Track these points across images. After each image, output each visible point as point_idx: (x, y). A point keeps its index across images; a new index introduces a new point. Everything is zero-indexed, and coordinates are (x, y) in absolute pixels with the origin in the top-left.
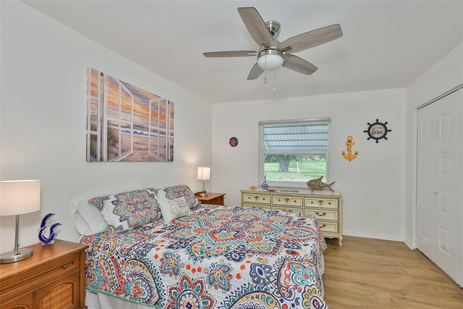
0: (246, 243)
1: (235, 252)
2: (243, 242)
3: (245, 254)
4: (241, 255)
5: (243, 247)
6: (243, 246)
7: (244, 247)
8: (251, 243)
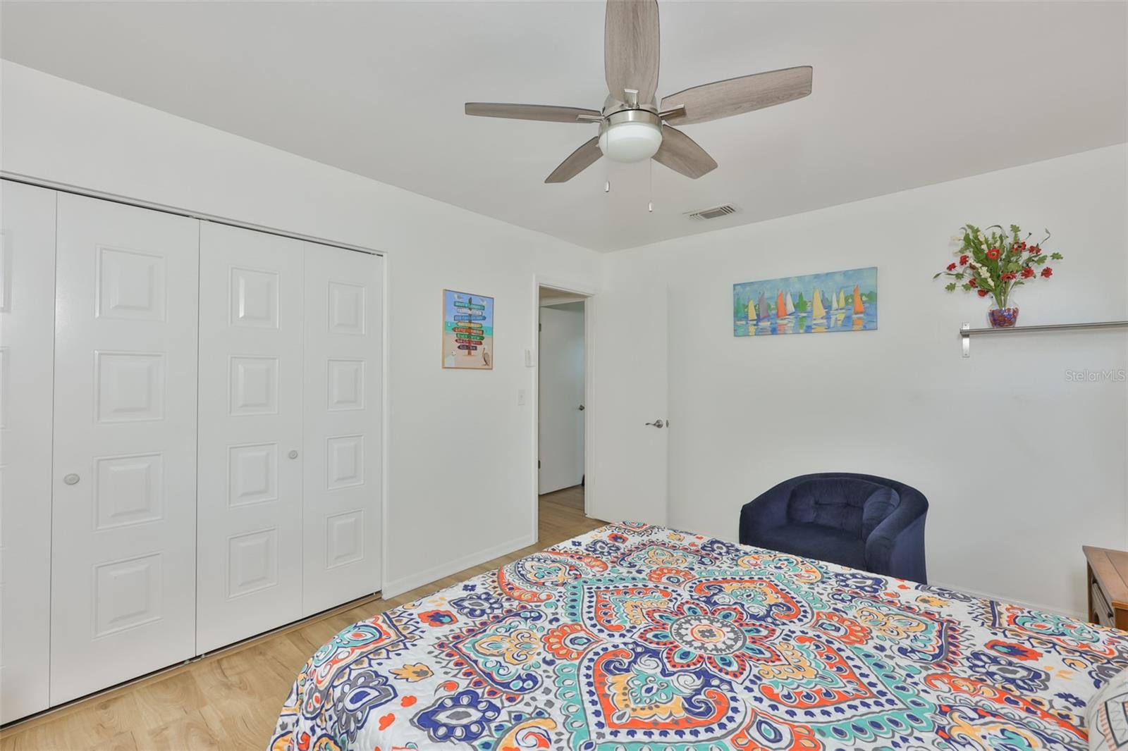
0: (696, 567)
1: (720, 554)
2: (699, 573)
3: (701, 548)
4: (710, 549)
5: (703, 560)
6: (703, 563)
7: (701, 560)
8: (682, 567)
